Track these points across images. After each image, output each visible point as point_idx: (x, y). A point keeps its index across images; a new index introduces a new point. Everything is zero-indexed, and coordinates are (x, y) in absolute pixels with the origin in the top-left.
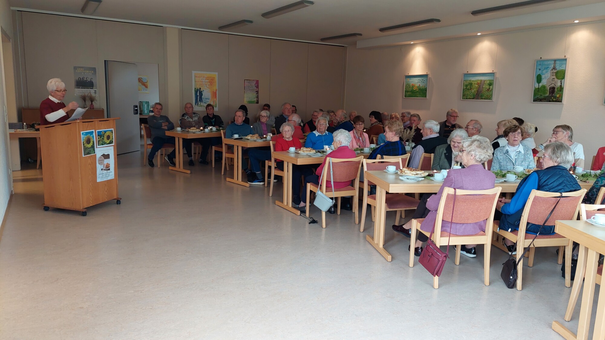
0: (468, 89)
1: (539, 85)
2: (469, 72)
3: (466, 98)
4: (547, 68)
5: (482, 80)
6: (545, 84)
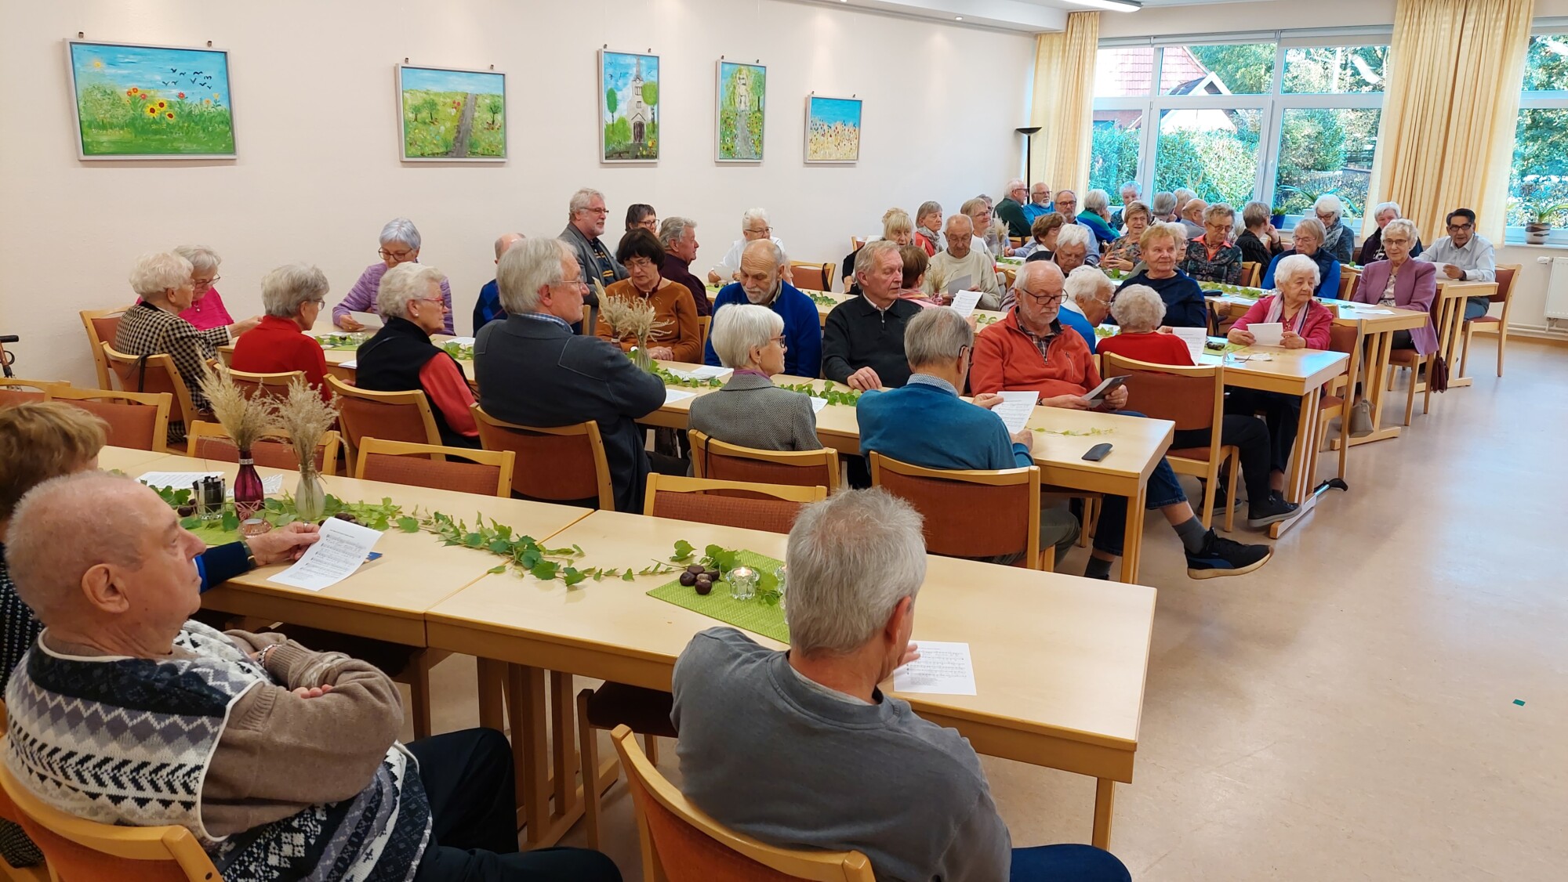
0: (425, 123)
1: (612, 117)
2: (414, 63)
3: (419, 153)
4: (624, 75)
5: (467, 94)
6: (625, 114)
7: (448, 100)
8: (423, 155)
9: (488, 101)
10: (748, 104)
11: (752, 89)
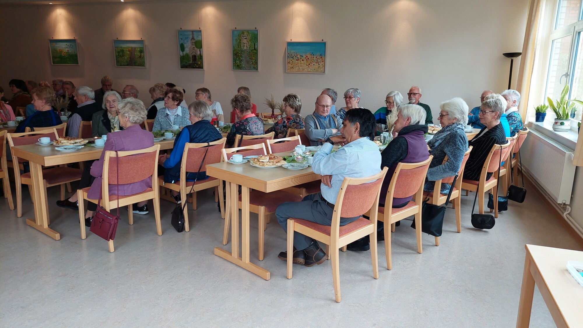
0: (121, 56)
1: (183, 53)
2: (119, 39)
4: (187, 38)
5: (132, 47)
6: (188, 52)
7: (127, 49)
8: (121, 65)
9: (139, 49)
10: (248, 47)
11: (250, 40)
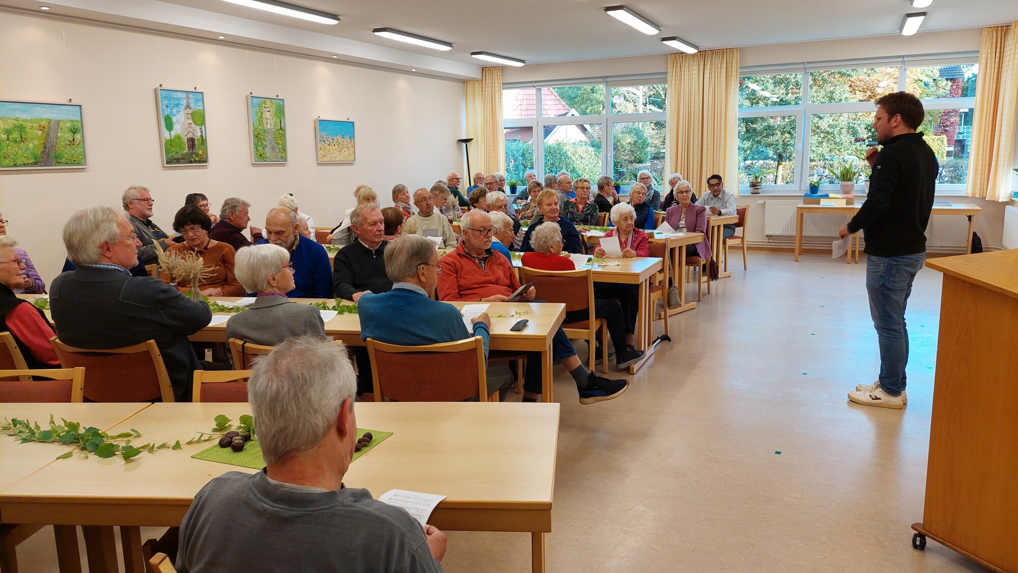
0: (16, 142)
1: (170, 134)
3: (12, 164)
4: (177, 105)
5: (51, 120)
6: (179, 132)
7: (35, 125)
8: (15, 165)
9: (68, 125)
10: (273, 125)
11: (274, 114)
